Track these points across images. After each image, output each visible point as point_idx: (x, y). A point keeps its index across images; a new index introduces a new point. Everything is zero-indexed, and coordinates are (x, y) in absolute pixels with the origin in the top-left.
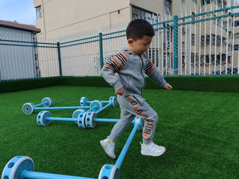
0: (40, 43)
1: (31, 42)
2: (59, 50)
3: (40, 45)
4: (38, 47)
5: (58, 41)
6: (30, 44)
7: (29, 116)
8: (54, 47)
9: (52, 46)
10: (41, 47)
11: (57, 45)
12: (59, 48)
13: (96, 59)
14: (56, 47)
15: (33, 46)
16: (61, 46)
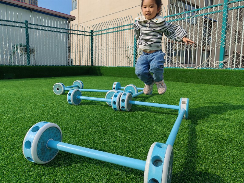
0: (73, 30)
1: (65, 28)
2: (92, 39)
3: (73, 32)
4: (71, 35)
5: (91, 29)
6: (64, 31)
7: (59, 96)
8: (87, 35)
9: (86, 34)
10: (75, 34)
11: (90, 33)
12: (92, 36)
13: (129, 49)
14: (89, 36)
15: (67, 33)
16: (94, 34)
